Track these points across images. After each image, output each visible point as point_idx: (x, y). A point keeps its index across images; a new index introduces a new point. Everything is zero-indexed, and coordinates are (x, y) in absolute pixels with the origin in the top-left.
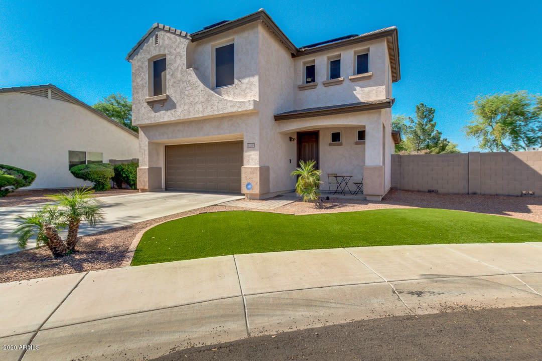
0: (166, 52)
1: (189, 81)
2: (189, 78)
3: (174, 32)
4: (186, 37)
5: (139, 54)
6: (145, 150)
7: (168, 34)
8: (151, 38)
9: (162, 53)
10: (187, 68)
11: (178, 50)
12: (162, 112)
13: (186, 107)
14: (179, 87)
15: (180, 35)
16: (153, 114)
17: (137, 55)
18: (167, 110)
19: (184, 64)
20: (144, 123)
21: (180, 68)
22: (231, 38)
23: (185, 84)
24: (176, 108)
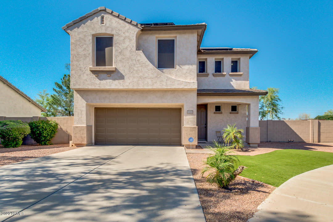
0: (114, 32)
1: (138, 60)
2: (139, 58)
3: (124, 19)
4: (136, 26)
5: (80, 27)
6: (82, 111)
7: (117, 19)
8: (96, 18)
9: (109, 32)
10: (137, 50)
11: (127, 34)
12: (108, 81)
13: (135, 80)
14: (128, 63)
15: (130, 23)
16: (97, 81)
17: (78, 28)
18: (114, 79)
19: (133, 46)
20: (87, 88)
21: (129, 49)
22: (174, 35)
23: (134, 62)
24: (124, 79)
